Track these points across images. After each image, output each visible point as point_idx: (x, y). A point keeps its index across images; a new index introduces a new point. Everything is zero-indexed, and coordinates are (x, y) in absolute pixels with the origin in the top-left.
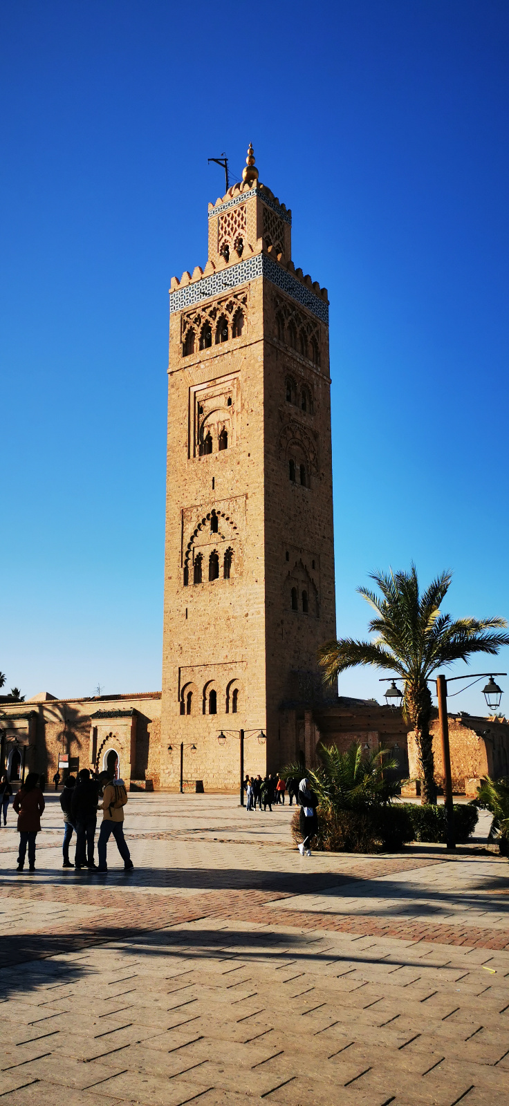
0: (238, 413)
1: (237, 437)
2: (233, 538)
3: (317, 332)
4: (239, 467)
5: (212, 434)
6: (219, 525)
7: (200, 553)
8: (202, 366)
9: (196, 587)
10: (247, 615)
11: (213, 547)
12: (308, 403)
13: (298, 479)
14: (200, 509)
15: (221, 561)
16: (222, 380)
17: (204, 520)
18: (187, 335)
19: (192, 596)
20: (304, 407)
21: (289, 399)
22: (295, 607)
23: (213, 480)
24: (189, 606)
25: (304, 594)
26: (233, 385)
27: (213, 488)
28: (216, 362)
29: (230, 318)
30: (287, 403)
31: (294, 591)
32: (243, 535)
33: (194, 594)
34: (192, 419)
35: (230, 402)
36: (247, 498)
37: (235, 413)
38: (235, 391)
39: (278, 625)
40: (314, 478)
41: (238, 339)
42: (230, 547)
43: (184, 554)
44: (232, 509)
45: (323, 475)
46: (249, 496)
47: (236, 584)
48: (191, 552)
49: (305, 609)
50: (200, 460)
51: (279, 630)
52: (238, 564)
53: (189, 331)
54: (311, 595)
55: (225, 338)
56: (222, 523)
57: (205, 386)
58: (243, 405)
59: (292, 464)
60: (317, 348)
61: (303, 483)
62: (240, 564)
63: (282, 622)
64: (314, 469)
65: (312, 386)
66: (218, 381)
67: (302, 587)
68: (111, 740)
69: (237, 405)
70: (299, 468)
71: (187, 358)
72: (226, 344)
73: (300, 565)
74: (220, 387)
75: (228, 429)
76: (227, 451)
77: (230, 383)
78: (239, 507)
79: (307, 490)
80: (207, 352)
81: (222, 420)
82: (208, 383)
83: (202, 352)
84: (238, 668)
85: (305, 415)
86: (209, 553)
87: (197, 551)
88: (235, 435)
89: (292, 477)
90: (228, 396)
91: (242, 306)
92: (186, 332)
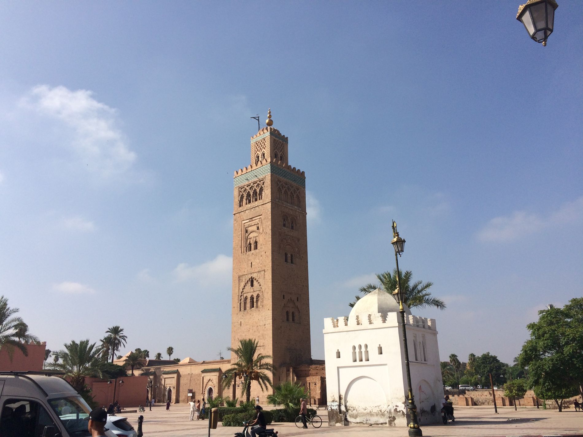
0: (261, 234)
1: (261, 244)
2: (260, 290)
3: (299, 192)
4: (262, 258)
5: (251, 242)
6: (254, 284)
7: (246, 296)
8: (247, 212)
9: (245, 312)
10: (265, 325)
11: (252, 294)
12: (294, 225)
13: (289, 261)
14: (246, 276)
15: (255, 300)
16: (255, 218)
17: (248, 281)
18: (241, 197)
19: (243, 316)
20: (292, 228)
21: (284, 225)
22: (288, 320)
23: (251, 263)
24: (242, 320)
25: (293, 313)
26: (259, 221)
27: (251, 267)
28: (253, 210)
29: (258, 191)
30: (283, 228)
31: (287, 313)
32: (263, 288)
33: (244, 315)
34: (243, 235)
35: (258, 228)
36: (265, 272)
37: (260, 234)
38: (260, 224)
39: (279, 329)
40: (298, 259)
41: (261, 201)
42: (258, 294)
43: (240, 297)
44: (259, 276)
45: (302, 257)
46: (266, 270)
47: (260, 311)
48: (243, 296)
49: (293, 320)
50: (246, 254)
51: (279, 331)
52: (261, 302)
53: (241, 196)
54: (296, 314)
55: (256, 200)
56: (255, 282)
57: (248, 221)
58: (263, 230)
59: (286, 254)
60: (299, 200)
61: (292, 262)
62: (262, 302)
63: (281, 327)
64: (298, 255)
65: (297, 217)
66: (253, 219)
67: (292, 310)
68: (210, 383)
69: (261, 230)
70: (290, 256)
71: (241, 208)
72: (256, 203)
73: (290, 300)
74: (254, 221)
75: (258, 240)
76: (257, 251)
77: (258, 220)
78: (262, 276)
79: (294, 265)
80: (249, 206)
81: (255, 236)
82: (249, 220)
83: (247, 205)
84: (262, 348)
85: (293, 232)
86: (250, 296)
87: (245, 295)
88: (260, 243)
89: (286, 261)
90: (257, 225)
91: (263, 186)
92: (240, 196)
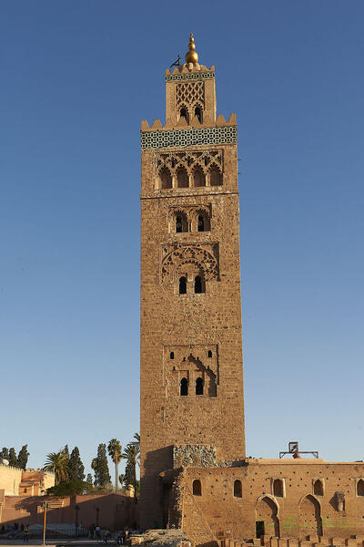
13: (190, 289)
21: (179, 230)
22: (184, 391)
31: (184, 381)
39: (158, 412)
40: (211, 282)
45: (224, 276)
49: (199, 390)
51: (159, 415)
54: (207, 379)
59: (183, 281)
63: (163, 409)
65: (210, 207)
67: (194, 376)
70: (193, 280)
73: (191, 359)
